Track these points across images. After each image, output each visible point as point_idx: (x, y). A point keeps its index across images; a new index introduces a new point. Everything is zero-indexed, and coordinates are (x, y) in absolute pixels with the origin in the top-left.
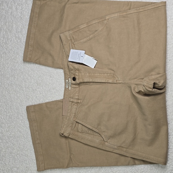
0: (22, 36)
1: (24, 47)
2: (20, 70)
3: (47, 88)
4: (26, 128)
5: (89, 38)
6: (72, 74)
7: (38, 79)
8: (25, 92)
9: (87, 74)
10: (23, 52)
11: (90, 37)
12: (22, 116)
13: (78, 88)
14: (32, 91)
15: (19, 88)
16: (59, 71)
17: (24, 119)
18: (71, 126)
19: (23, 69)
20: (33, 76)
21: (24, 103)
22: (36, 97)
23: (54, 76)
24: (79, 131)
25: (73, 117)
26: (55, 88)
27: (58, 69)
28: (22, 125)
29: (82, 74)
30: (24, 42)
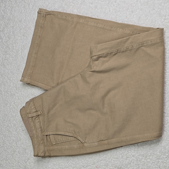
3: (26, 93)
7: (17, 83)
8: (3, 96)
14: (10, 96)
18: (43, 143)
19: (3, 71)
20: (13, 79)
22: (15, 102)
26: (34, 94)
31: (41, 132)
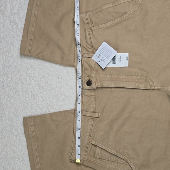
0: (19, 19)
1: (21, 35)
2: (15, 66)
3: (53, 93)
4: (22, 147)
5: (114, 22)
6: (86, 76)
7: (41, 81)
8: (21, 97)
9: (108, 76)
10: (20, 43)
11: (116, 21)
12: (17, 131)
13: (93, 96)
14: (31, 97)
15: (13, 92)
16: (71, 70)
17: (20, 134)
18: (85, 150)
19: (19, 65)
20: (34, 76)
21: (21, 112)
22: (37, 105)
23: (63, 76)
24: (97, 157)
25: (88, 137)
26: (64, 93)
27: (69, 68)
28: (17, 142)
29: (101, 75)
30: (21, 28)
31: (89, 137)
